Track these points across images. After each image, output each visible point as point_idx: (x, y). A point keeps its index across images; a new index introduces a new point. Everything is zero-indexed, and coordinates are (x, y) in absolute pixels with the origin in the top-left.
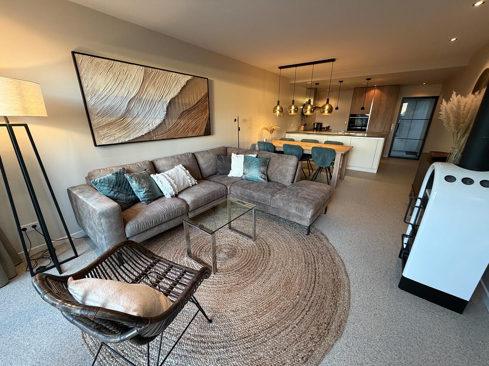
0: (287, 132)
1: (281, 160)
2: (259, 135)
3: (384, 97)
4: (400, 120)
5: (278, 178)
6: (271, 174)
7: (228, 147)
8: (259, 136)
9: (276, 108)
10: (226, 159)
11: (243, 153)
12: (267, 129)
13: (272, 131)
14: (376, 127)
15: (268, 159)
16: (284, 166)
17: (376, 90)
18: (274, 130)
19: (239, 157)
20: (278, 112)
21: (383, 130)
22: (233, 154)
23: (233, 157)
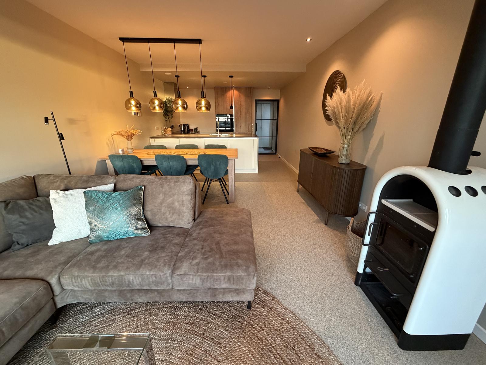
0: (151, 137)
1: (166, 187)
2: (107, 144)
3: (243, 98)
5: (170, 220)
6: (154, 215)
7: (38, 176)
8: (109, 146)
9: (128, 102)
10: (34, 207)
11: (79, 185)
12: (121, 135)
13: (130, 137)
14: (241, 127)
15: (140, 189)
16: (176, 197)
17: (234, 90)
18: (132, 135)
19: (69, 196)
20: (134, 109)
22: (52, 192)
23: (55, 199)
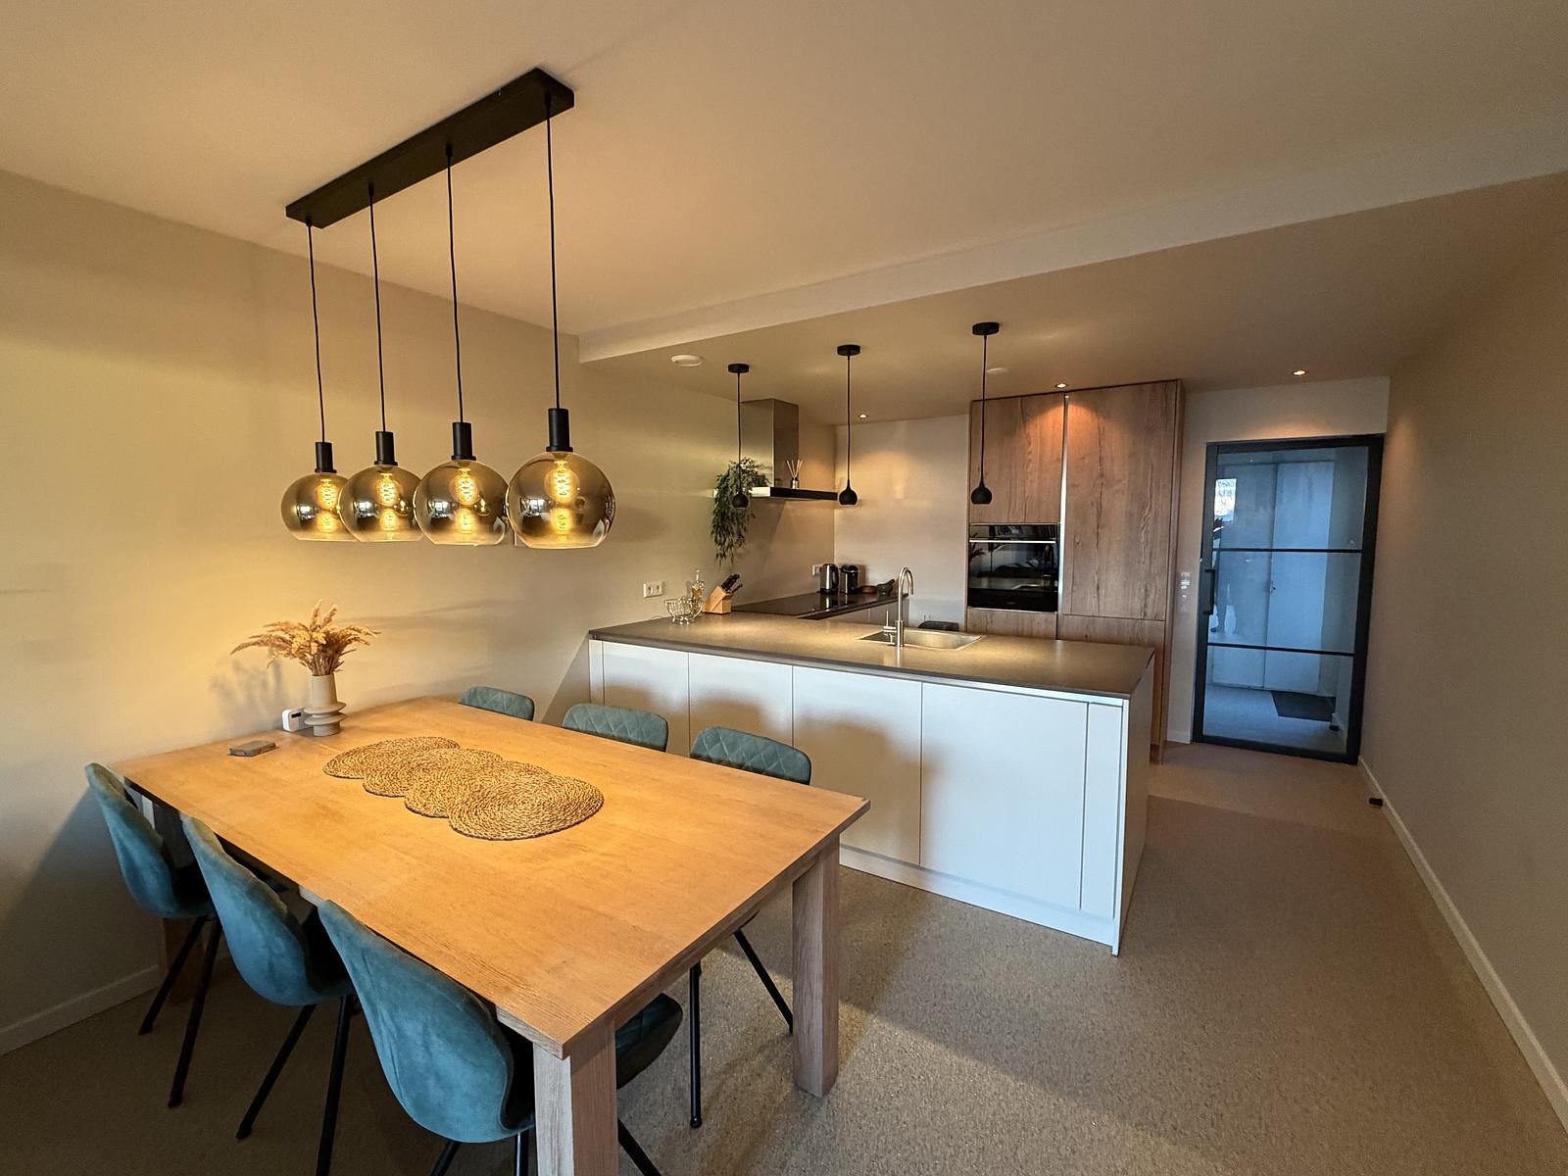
3: (1117, 441)
4: (1215, 553)
13: (324, 657)
14: (1102, 591)
17: (1071, 407)
21: (1137, 605)
